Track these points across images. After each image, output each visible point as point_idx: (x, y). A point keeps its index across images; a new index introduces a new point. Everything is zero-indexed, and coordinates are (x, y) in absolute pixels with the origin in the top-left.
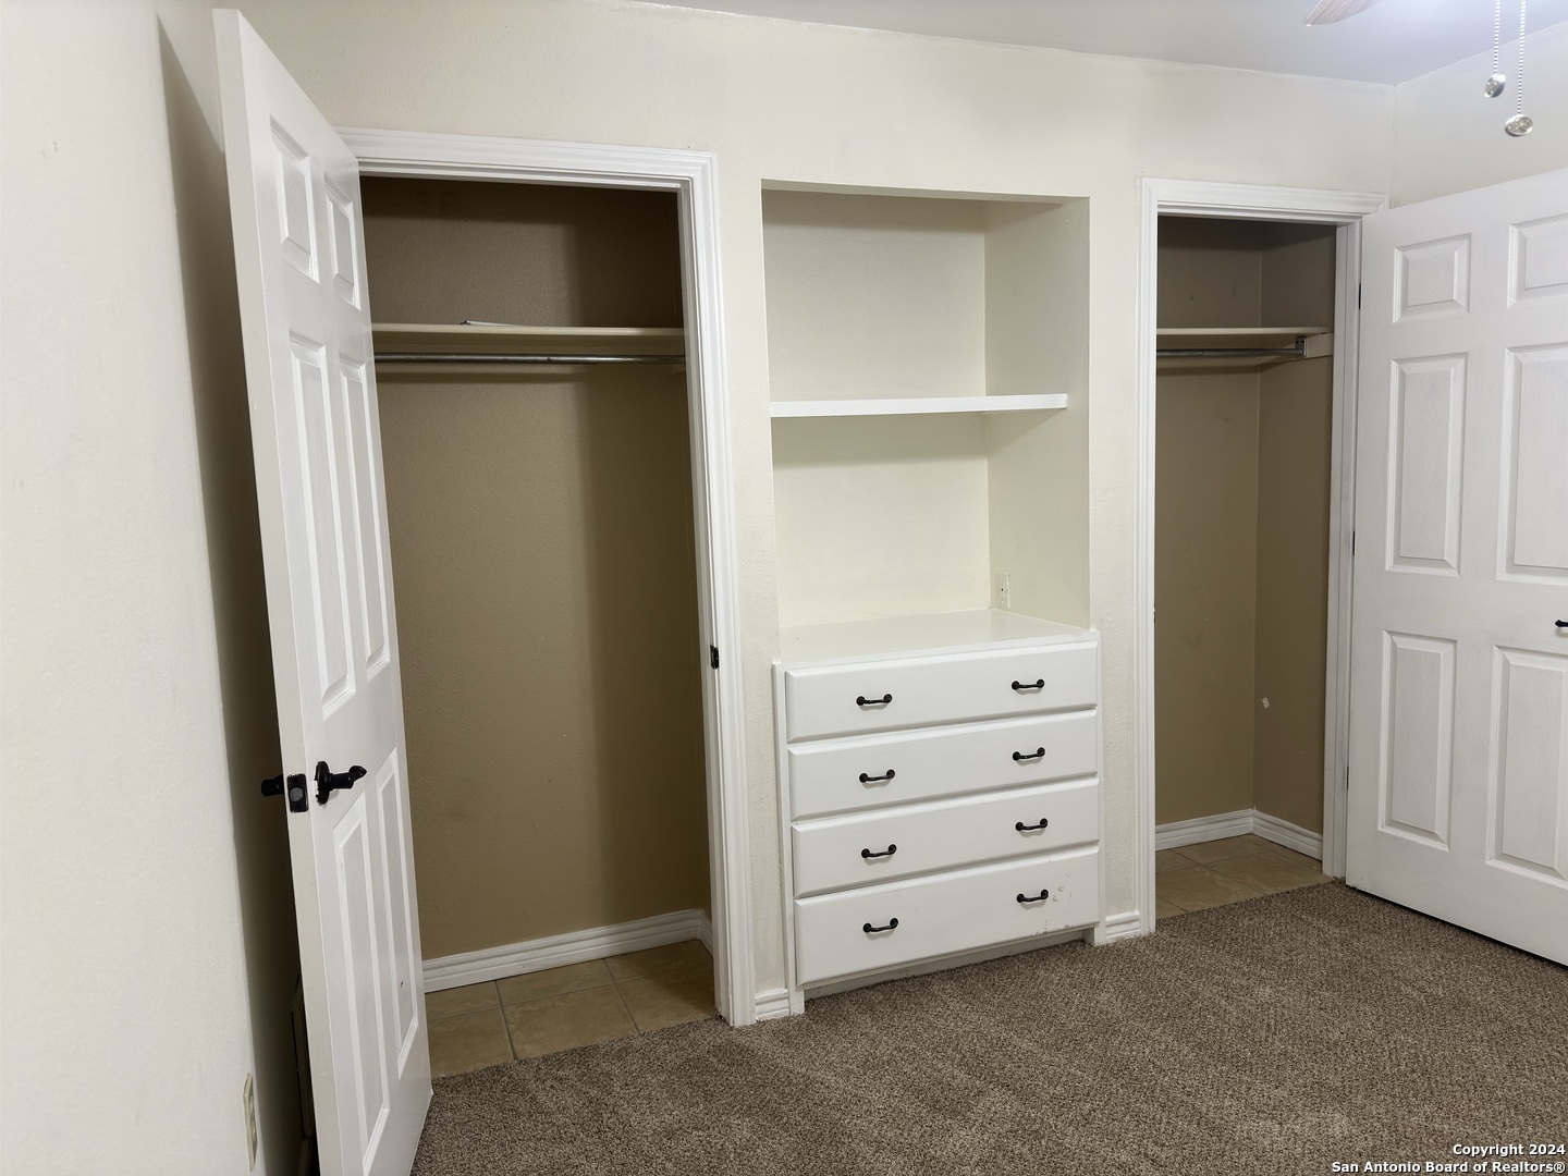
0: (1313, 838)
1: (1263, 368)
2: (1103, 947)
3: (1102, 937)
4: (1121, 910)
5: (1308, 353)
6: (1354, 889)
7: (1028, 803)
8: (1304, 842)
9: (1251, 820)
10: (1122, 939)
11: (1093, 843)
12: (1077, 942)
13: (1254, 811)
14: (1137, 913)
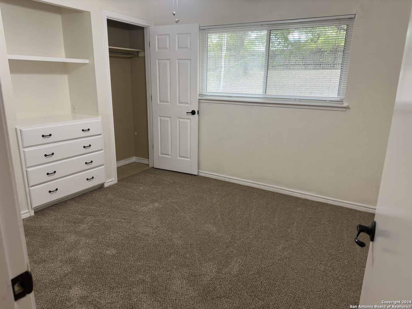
0: (147, 160)
1: (130, 58)
2: (107, 187)
3: (106, 185)
4: (110, 179)
5: (140, 55)
6: (155, 168)
7: (88, 158)
8: (145, 161)
9: (134, 159)
10: (110, 185)
11: (103, 165)
12: (101, 187)
13: (135, 157)
14: (113, 179)
